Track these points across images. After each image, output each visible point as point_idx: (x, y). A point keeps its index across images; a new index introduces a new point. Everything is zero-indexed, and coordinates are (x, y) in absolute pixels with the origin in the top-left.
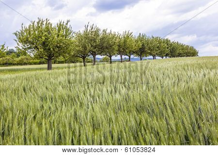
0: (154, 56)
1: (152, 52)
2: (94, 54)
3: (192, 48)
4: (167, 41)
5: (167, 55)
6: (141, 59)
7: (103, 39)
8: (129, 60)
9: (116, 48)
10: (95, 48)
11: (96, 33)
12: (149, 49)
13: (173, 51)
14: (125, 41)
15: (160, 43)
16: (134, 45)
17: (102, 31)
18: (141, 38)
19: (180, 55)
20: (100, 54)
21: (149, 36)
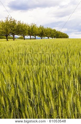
0: (48, 37)
1: (47, 35)
2: (13, 34)
3: (66, 34)
4: (55, 30)
5: (54, 37)
6: (42, 38)
7: (19, 26)
8: (35, 39)
9: (27, 32)
10: (14, 31)
11: (14, 22)
12: (46, 33)
13: (58, 35)
14: (32, 29)
15: (51, 31)
16: (37, 31)
17: (17, 21)
18: (41, 28)
19: (61, 37)
20: (17, 34)
21: (45, 27)
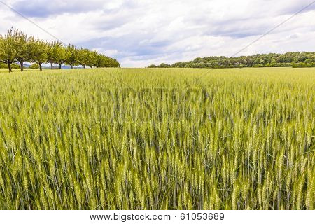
0: (84, 66)
1: (82, 62)
2: (21, 60)
3: (115, 61)
4: (95, 53)
5: (95, 65)
6: (72, 68)
7: (30, 46)
8: (60, 68)
9: (46, 56)
10: (22, 54)
11: (23, 38)
12: (79, 59)
13: (101, 62)
14: (55, 50)
15: (88, 54)
16: (63, 54)
17: (28, 37)
18: (71, 49)
19: (106, 66)
20: (28, 61)
21: (78, 48)
